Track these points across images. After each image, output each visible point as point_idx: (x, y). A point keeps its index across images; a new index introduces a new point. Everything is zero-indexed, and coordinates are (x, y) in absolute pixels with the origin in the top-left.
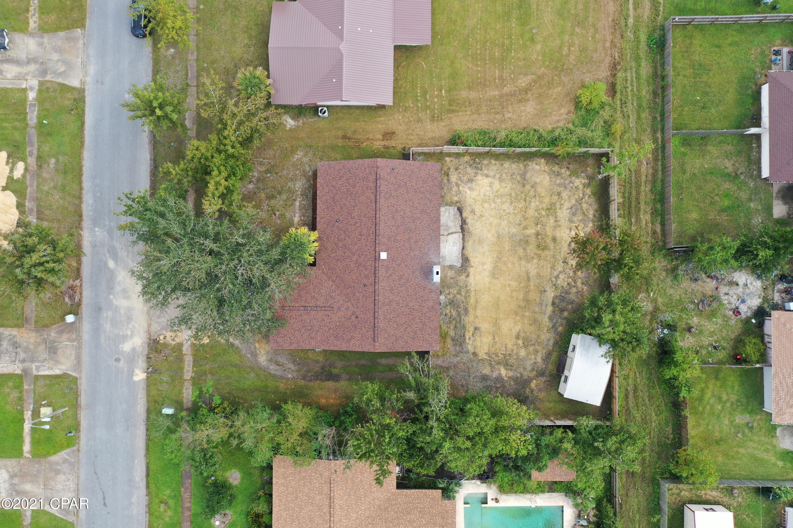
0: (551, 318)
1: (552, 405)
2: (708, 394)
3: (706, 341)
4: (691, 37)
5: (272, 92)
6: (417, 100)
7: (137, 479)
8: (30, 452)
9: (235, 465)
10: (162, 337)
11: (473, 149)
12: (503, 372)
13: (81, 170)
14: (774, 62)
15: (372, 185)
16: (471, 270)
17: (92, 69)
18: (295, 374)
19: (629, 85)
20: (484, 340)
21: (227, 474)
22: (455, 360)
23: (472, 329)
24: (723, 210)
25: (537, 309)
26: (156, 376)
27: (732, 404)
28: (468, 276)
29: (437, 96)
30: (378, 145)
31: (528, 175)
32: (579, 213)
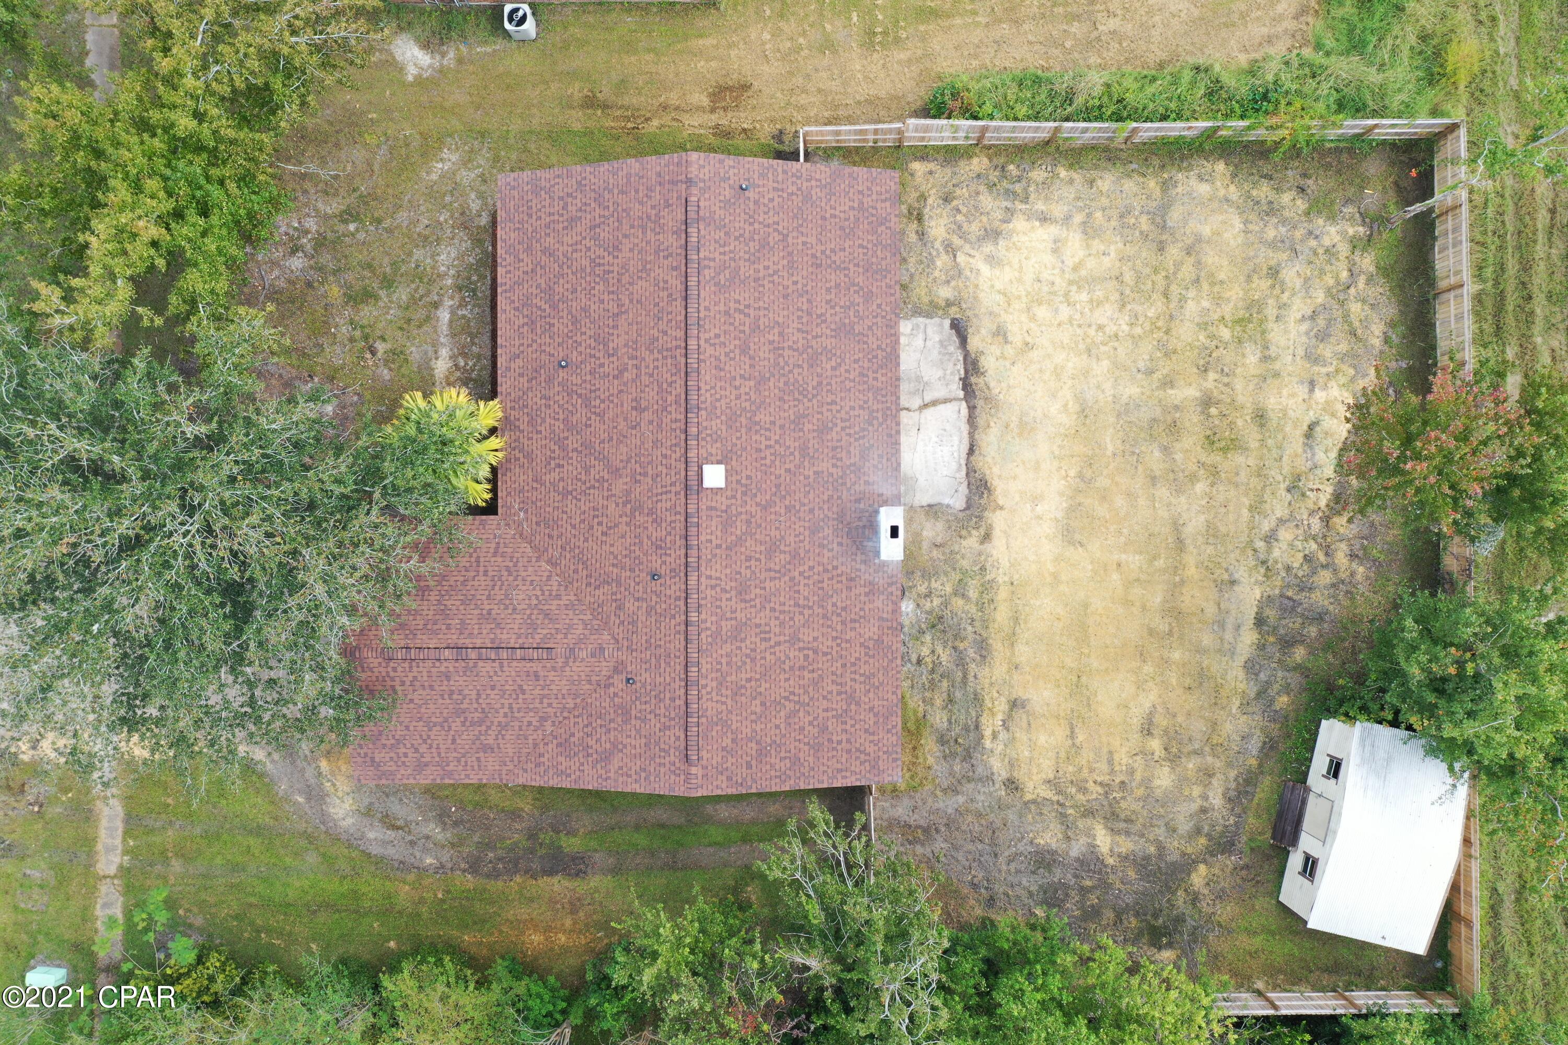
0: (1251, 668)
1: (1258, 941)
10: (25, 744)
11: (1001, 128)
12: (1103, 840)
15: (673, 242)
16: (998, 520)
18: (445, 856)
20: (1042, 739)
22: (950, 804)
23: (1001, 706)
25: (1207, 640)
26: (9, 866)
28: (987, 537)
31: (1175, 216)
32: (1338, 329)
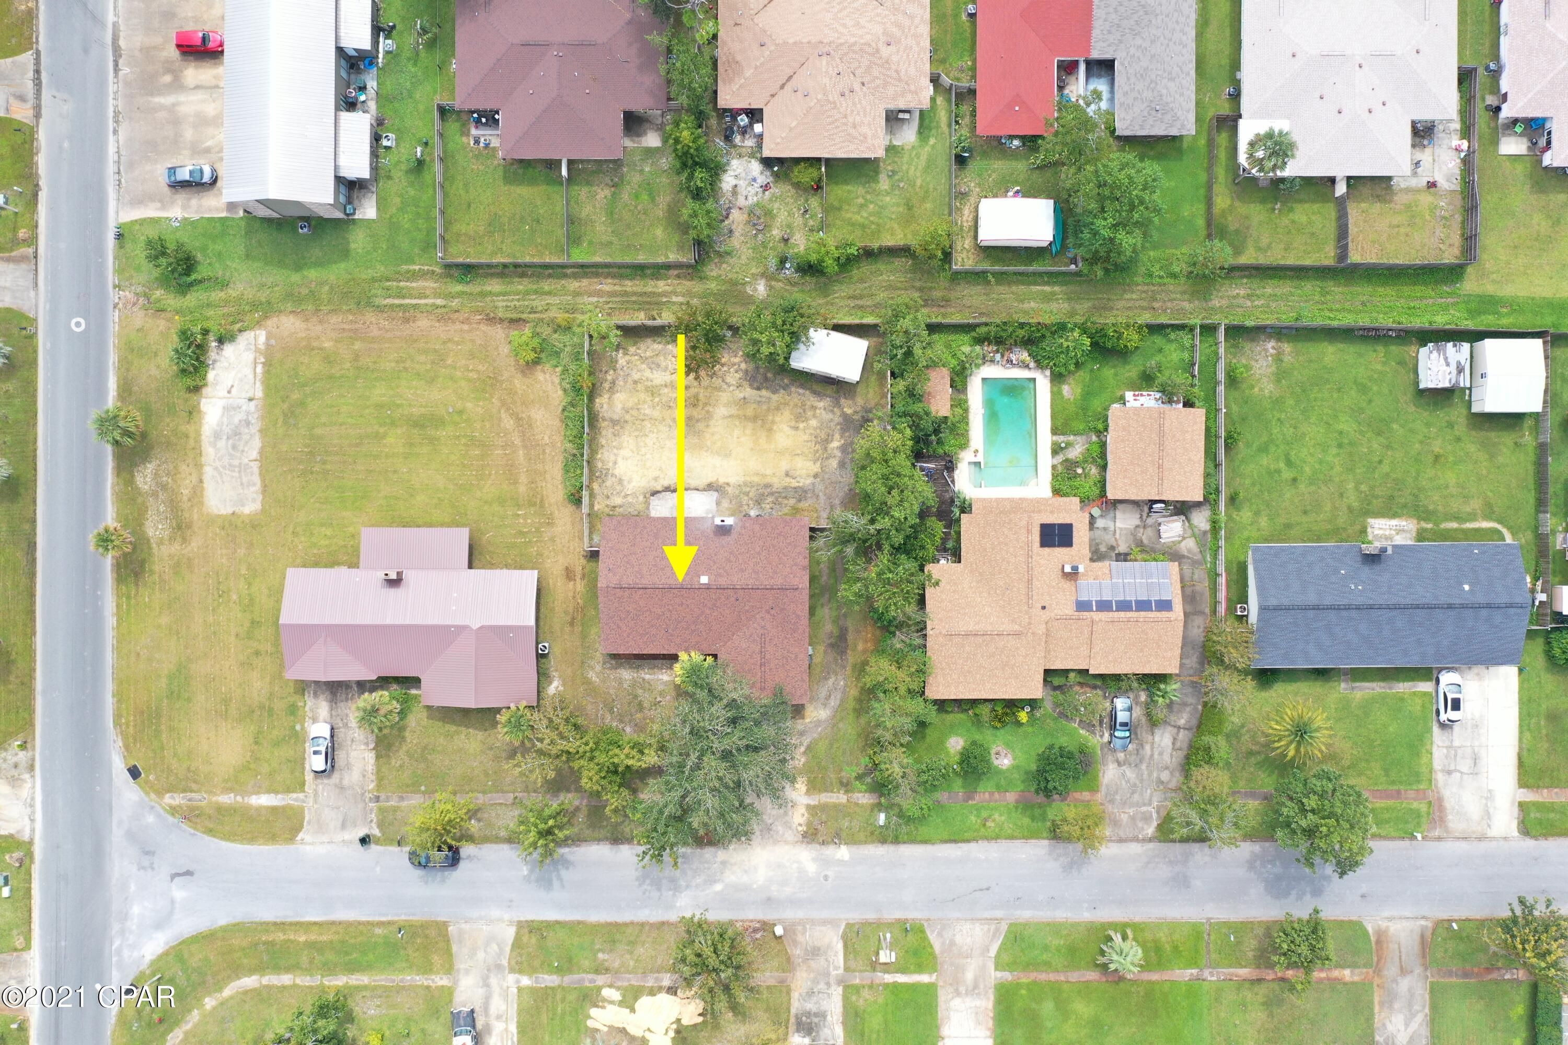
0: (775, 392)
1: (871, 390)
2: (857, 218)
3: (798, 220)
4: (458, 235)
5: (524, 703)
6: (530, 542)
7: (959, 853)
8: (930, 973)
9: (942, 742)
10: (800, 829)
11: (585, 480)
12: (835, 444)
13: (610, 924)
14: (487, 146)
15: (627, 592)
16: (722, 480)
17: (495, 913)
18: (840, 677)
19: (512, 304)
20: (799, 465)
21: (952, 751)
22: (822, 498)
23: (788, 480)
24: (653, 200)
25: (765, 407)
26: (844, 835)
27: (867, 192)
28: (728, 484)
29: (525, 519)
30: (580, 586)
31: (616, 417)
32: (656, 360)
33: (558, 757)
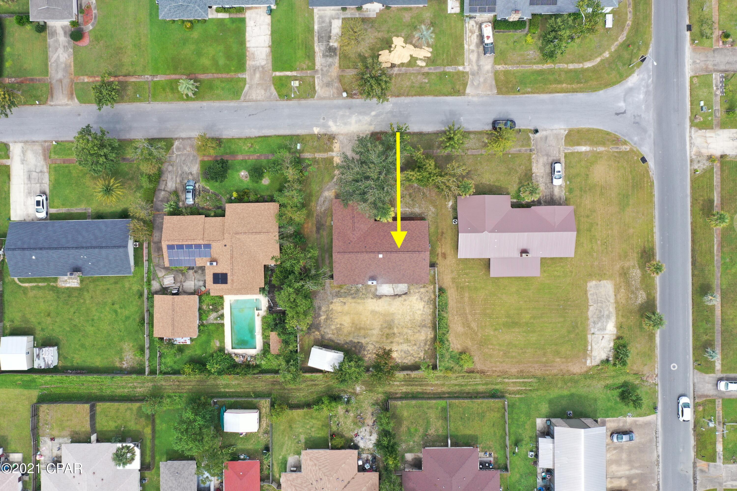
0: (351, 341)
1: (307, 342)
2: (314, 421)
3: (341, 420)
4: (498, 411)
5: (463, 197)
6: (463, 270)
7: (263, 131)
8: (275, 76)
9: (272, 182)
10: (336, 141)
11: (437, 300)
12: (323, 318)
13: (422, 95)
14: (486, 453)
15: (416, 249)
16: (375, 300)
17: (475, 99)
18: (319, 211)
19: (473, 380)
20: (339, 308)
21: (267, 178)
22: (328, 293)
23: (344, 301)
24: (409, 429)
25: (356, 334)
26: (316, 139)
27: (310, 433)
28: (372, 298)
29: (465, 281)
30: (439, 250)
31: (424, 328)
32: (406, 355)
33: (446, 174)
